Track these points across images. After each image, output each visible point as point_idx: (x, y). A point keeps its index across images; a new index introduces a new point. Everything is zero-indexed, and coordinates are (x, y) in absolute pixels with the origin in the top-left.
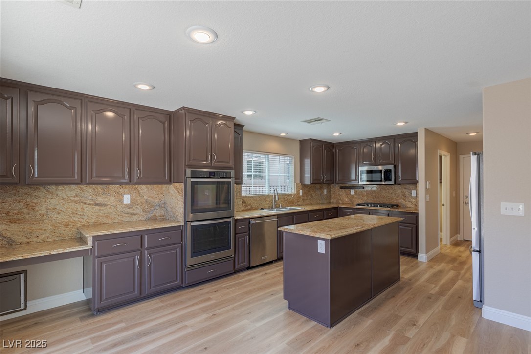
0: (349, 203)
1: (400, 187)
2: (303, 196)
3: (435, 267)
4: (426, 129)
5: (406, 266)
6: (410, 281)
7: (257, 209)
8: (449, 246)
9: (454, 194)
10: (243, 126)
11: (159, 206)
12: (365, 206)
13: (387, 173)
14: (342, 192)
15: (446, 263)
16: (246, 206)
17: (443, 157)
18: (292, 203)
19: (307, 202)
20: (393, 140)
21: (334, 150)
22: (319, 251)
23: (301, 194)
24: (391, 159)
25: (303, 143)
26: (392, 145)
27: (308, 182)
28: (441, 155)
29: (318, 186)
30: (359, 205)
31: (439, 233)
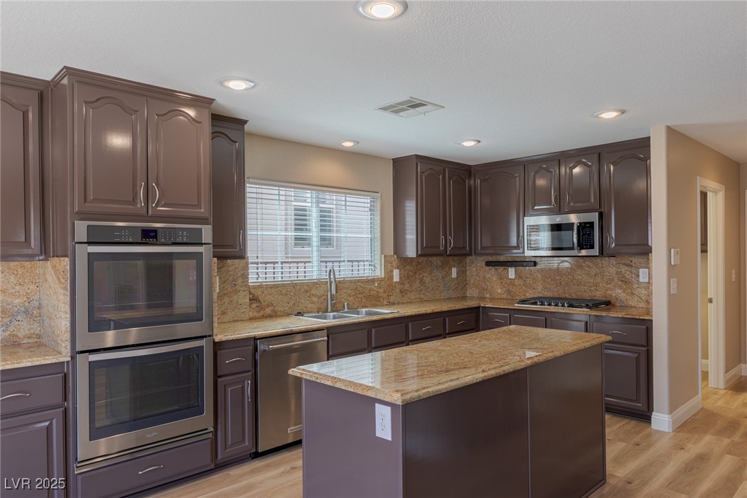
0: (503, 296)
1: (613, 261)
2: (401, 283)
3: (689, 445)
4: (669, 129)
5: (624, 444)
6: (629, 486)
7: (288, 315)
8: (723, 392)
9: (734, 276)
10: (245, 122)
11: (26, 312)
12: (535, 303)
13: (585, 228)
14: (491, 273)
15: (713, 435)
16: (261, 308)
17: (710, 195)
18: (375, 300)
19: (412, 296)
20: (596, 156)
21: (472, 182)
22: (379, 434)
23: (396, 278)
24: (592, 200)
25: (399, 164)
26: (595, 169)
27: (411, 251)
28: (704, 190)
29: (436, 261)
30: (523, 302)
31: (701, 362)
